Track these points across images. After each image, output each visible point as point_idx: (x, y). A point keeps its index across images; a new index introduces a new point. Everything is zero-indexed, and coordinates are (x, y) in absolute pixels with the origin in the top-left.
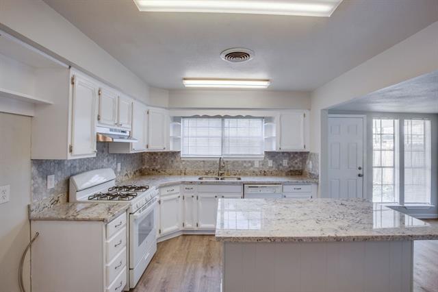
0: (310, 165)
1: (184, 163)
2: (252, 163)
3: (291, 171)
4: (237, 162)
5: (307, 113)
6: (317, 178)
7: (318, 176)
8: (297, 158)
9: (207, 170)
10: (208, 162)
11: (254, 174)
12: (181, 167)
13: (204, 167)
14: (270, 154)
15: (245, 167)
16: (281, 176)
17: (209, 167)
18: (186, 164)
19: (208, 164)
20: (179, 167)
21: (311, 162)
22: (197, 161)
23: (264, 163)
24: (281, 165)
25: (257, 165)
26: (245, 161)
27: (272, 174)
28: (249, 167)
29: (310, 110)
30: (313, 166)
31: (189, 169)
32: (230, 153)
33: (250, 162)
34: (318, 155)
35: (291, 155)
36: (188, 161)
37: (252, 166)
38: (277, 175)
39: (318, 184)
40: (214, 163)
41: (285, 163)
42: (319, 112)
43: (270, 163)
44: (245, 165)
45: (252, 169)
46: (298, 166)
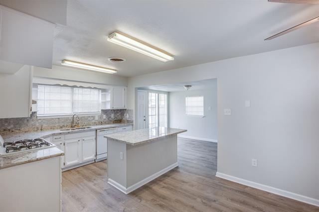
0: (127, 116)
1: (40, 121)
2: (94, 117)
3: (115, 121)
4: (84, 117)
5: (126, 88)
6: (132, 122)
7: (133, 121)
8: (118, 113)
9: (62, 124)
10: (62, 118)
11: (95, 124)
12: (38, 124)
13: (59, 122)
14: (105, 112)
15: (89, 120)
16: (111, 124)
17: (63, 122)
18: (42, 121)
19: (63, 121)
20: (35, 125)
21: (128, 115)
22: (53, 119)
23: (101, 117)
24: (110, 117)
25: (97, 118)
26: (89, 117)
27: (105, 123)
28: (92, 120)
29: (127, 87)
30: (129, 117)
31: (45, 125)
32: (79, 111)
33: (92, 116)
34: (133, 111)
35: (116, 111)
36: (44, 119)
37: (93, 119)
38: (108, 124)
39: (133, 125)
40: (67, 119)
41: (112, 116)
42: (134, 89)
43: (104, 116)
44: (89, 119)
45: (93, 121)
46: (119, 117)
